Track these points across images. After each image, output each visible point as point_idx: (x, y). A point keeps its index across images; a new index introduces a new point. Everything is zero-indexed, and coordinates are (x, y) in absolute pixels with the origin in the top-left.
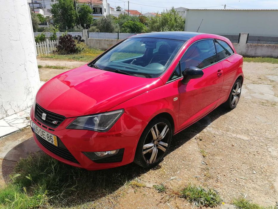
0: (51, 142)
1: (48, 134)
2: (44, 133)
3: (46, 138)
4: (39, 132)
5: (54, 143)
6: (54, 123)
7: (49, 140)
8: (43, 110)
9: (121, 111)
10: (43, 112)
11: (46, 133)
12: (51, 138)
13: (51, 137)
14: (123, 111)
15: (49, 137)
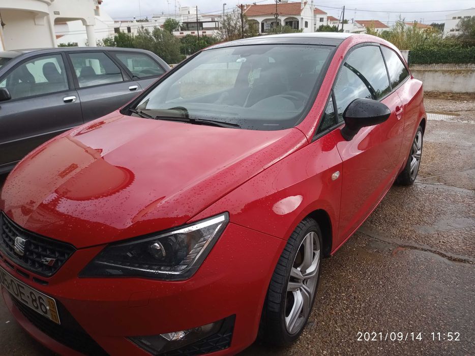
0: (42, 314)
1: (31, 293)
2: (21, 290)
3: (29, 301)
4: (11, 287)
5: (49, 316)
6: (47, 263)
7: (37, 308)
8: (17, 230)
9: (222, 218)
10: (18, 234)
11: (27, 290)
12: (41, 304)
13: (41, 301)
14: (225, 218)
15: (35, 300)
